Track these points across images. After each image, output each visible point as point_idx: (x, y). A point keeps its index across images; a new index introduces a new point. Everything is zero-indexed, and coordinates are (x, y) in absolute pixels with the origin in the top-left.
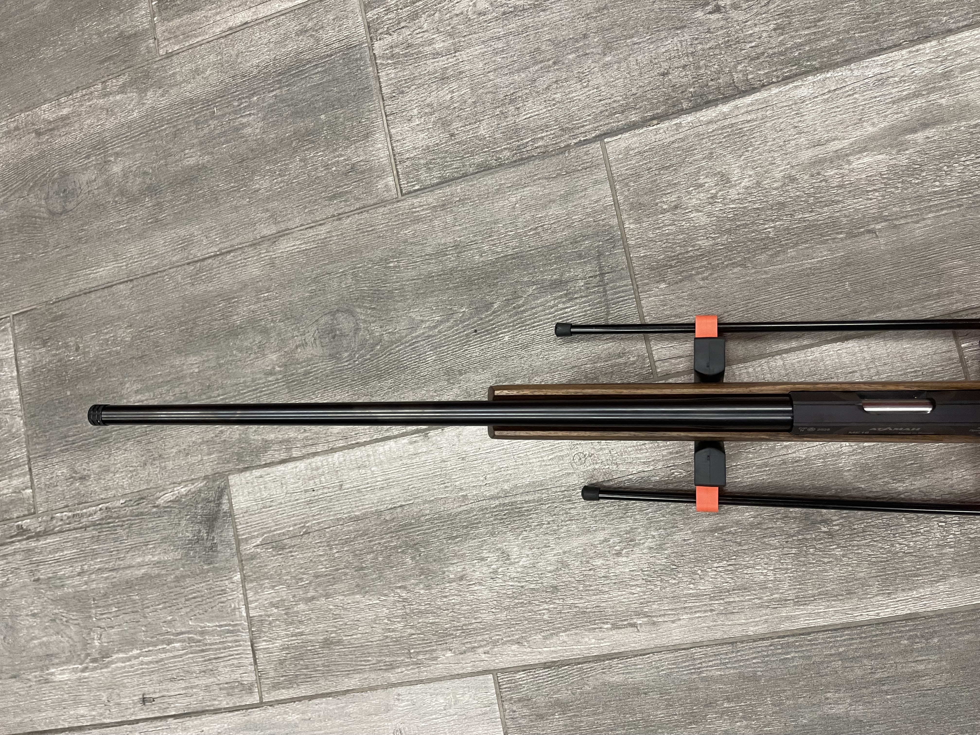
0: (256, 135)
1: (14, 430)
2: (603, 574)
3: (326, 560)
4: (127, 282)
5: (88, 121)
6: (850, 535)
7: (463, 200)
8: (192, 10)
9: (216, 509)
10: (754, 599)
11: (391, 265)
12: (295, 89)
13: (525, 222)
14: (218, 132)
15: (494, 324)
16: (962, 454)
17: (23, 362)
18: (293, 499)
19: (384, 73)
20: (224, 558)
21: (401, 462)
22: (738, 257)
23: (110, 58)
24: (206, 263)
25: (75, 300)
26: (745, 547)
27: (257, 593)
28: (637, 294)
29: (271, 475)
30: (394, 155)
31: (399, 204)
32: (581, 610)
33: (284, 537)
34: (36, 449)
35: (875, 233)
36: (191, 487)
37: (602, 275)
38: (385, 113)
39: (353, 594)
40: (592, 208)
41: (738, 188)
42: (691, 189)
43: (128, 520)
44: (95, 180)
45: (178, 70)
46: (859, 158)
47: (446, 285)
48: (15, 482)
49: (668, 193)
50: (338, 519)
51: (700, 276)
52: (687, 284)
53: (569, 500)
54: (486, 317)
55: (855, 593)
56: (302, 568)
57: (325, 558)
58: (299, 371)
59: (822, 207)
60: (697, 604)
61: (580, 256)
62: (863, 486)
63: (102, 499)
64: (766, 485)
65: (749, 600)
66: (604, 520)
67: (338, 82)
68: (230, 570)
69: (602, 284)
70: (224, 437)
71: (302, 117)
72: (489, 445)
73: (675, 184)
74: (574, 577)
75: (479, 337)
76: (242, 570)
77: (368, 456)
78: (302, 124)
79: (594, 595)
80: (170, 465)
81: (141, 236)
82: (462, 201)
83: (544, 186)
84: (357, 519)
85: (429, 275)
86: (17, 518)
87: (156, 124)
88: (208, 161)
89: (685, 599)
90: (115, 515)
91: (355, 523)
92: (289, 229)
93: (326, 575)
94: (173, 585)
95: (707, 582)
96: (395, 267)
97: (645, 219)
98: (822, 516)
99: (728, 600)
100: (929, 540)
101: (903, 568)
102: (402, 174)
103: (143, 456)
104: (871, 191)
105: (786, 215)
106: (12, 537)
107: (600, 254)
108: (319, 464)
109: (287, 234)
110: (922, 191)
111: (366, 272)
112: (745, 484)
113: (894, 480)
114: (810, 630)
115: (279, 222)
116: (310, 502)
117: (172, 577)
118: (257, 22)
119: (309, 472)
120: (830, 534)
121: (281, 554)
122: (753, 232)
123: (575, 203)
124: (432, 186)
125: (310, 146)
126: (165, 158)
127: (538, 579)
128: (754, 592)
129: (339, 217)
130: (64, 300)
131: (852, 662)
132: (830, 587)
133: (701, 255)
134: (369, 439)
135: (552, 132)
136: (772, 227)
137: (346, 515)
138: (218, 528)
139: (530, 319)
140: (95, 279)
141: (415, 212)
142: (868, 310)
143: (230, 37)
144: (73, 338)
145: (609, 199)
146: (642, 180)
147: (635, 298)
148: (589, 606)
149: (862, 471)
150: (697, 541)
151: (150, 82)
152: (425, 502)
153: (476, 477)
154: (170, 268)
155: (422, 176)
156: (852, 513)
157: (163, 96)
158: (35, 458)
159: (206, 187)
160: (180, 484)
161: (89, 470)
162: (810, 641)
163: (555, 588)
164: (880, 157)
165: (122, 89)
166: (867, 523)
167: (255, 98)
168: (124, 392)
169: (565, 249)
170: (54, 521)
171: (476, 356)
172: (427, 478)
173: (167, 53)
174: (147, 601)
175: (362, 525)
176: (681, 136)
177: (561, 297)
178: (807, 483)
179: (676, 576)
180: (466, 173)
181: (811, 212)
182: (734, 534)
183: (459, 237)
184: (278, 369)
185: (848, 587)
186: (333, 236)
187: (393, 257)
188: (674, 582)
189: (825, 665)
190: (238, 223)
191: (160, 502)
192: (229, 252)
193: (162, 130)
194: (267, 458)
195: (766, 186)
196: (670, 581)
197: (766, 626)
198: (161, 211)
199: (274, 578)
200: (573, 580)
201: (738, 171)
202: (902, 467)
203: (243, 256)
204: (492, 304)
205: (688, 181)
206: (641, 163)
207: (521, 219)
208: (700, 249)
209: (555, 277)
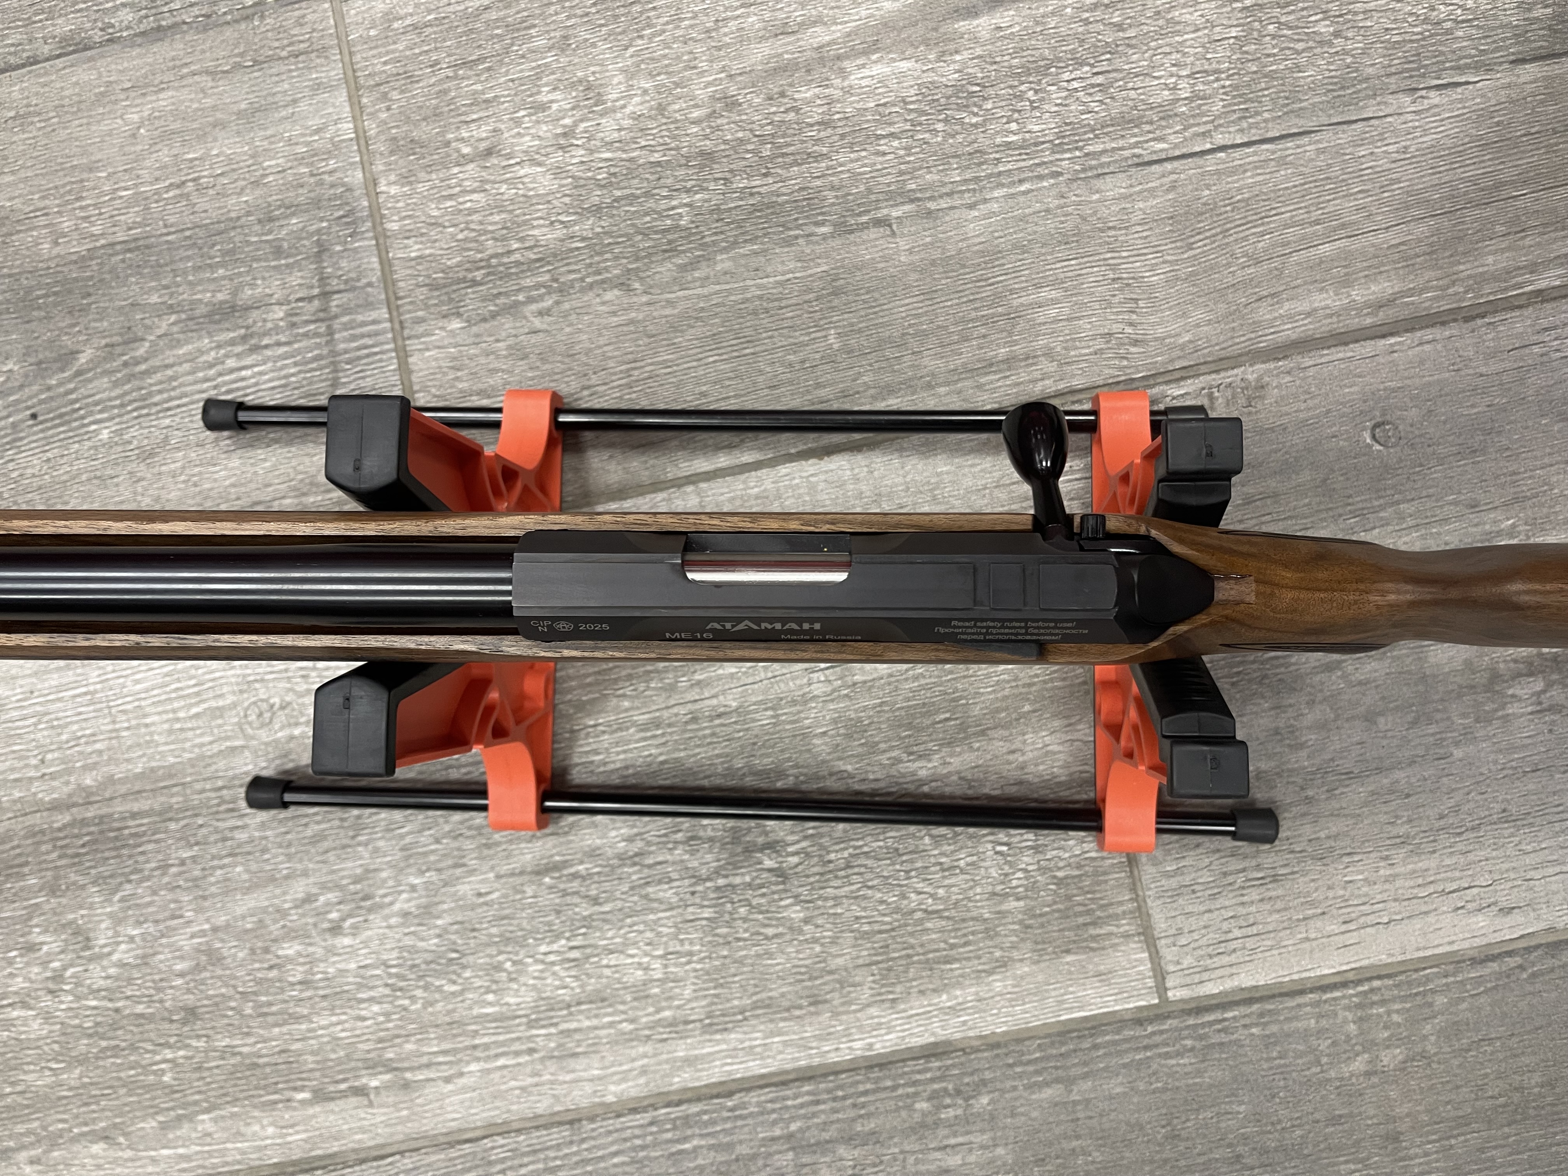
2: (299, 977)
6: (822, 874)
10: (620, 1022)
13: (158, 169)
15: (76, 401)
16: (1044, 698)
22: (615, 267)
26: (607, 908)
28: (400, 343)
32: (248, 1061)
35: (890, 226)
37: (326, 295)
40: (307, 144)
41: (619, 115)
42: (522, 113)
46: (863, 66)
49: (473, 121)
51: (534, 307)
52: (507, 324)
53: (232, 810)
54: (61, 384)
55: (826, 1001)
59: (786, 166)
60: (501, 1038)
61: (278, 252)
62: (849, 768)
64: (655, 767)
65: (611, 1025)
66: (307, 852)
69: (325, 316)
72: (54, 683)
73: (486, 101)
74: (235, 987)
75: (42, 431)
79: (277, 1025)
82: (22, 119)
83: (203, 91)
89: (473, 1027)
95: (523, 988)
97: (422, 175)
98: (766, 834)
99: (564, 1026)
100: (976, 883)
101: (922, 945)
104: (884, 137)
105: (716, 180)
107: (322, 250)
110: (983, 141)
112: (612, 767)
113: (911, 754)
114: (733, 1087)
120: (780, 873)
122: (646, 214)
123: (269, 133)
127: (152, 992)
128: (621, 1007)
131: (815, 1152)
132: (777, 989)
133: (536, 261)
136: (686, 205)
139: (160, 392)
142: (872, 391)
145: (346, 126)
146: (417, 89)
147: (396, 350)
148: (264, 1051)
149: (849, 736)
150: (505, 896)
153: (20, 758)
156: (825, 827)
162: (731, 1110)
163: (191, 1013)
164: (904, 65)
166: (855, 848)
169: (246, 235)
171: (34, 476)
177: (232, 342)
178: (739, 763)
179: (459, 975)
180: (34, 56)
181: (765, 175)
182: (584, 878)
185: (811, 988)
188: (454, 988)
189: (760, 1163)
195: (678, 116)
196: (446, 988)
197: (642, 1081)
200: (231, 992)
201: (621, 78)
202: (928, 727)
204: (74, 353)
205: (516, 95)
206: (417, 51)
207: (148, 163)
208: (535, 246)
209: (220, 297)
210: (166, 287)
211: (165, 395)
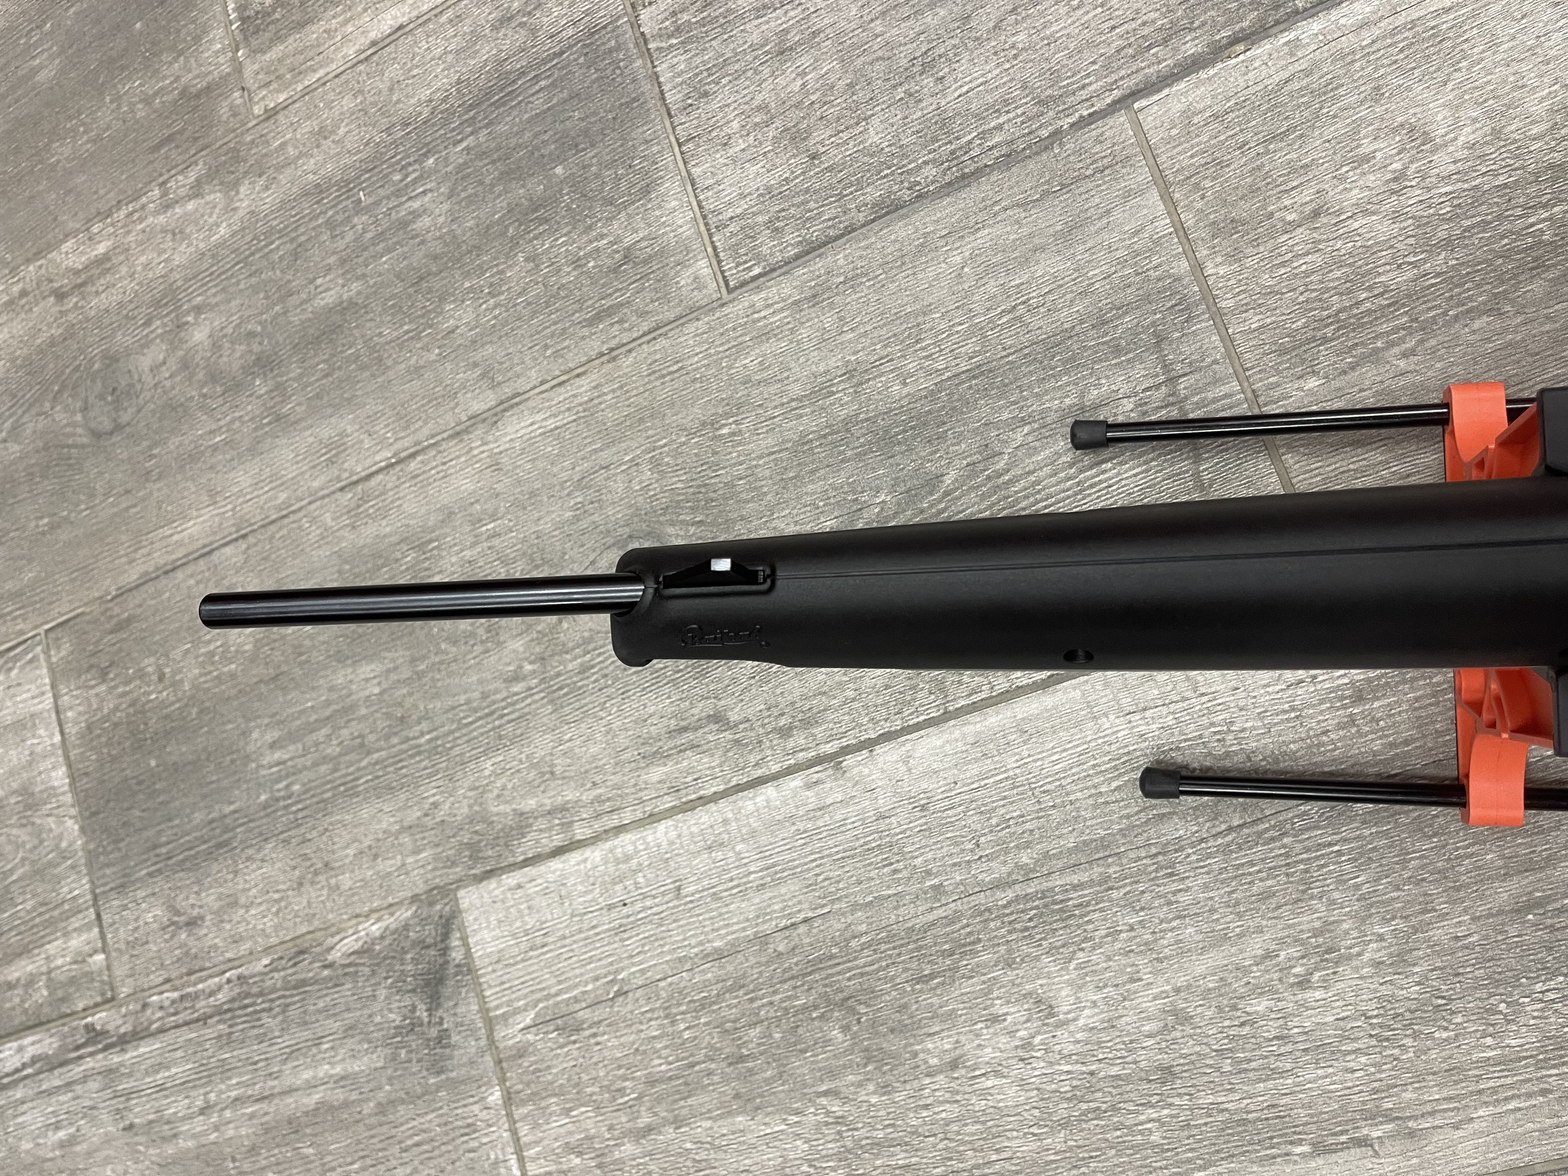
0: (440, 229)
1: (64, 844)
2: (1274, 1033)
3: (666, 1047)
4: (236, 540)
5: (143, 259)
7: (852, 279)
8: (301, 25)
9: (440, 961)
11: (725, 431)
12: (502, 128)
13: (988, 300)
14: (369, 235)
17: (70, 714)
18: (585, 926)
19: (664, 66)
20: (465, 1059)
21: (794, 828)
22: (1479, 295)
23: (170, 139)
24: (373, 482)
25: (150, 588)
27: (536, 1126)
29: (539, 881)
30: (704, 217)
31: (726, 310)
33: (577, 1007)
34: (104, 876)
36: (390, 921)
37: (1172, 381)
38: (677, 140)
39: (730, 1113)
40: (1128, 247)
42: (1345, 169)
43: (279, 998)
44: (164, 363)
45: (288, 136)
47: (840, 453)
48: (76, 942)
49: (1294, 188)
50: (679, 959)
51: (1396, 350)
54: (931, 506)
56: (620, 1067)
57: (665, 1042)
58: (570, 667)
61: (1117, 350)
63: (230, 960)
66: (1257, 910)
67: (581, 101)
68: (479, 1082)
69: (1175, 400)
70: (440, 815)
71: (519, 178)
72: (975, 772)
73: (1305, 166)
74: (1208, 1045)
76: (503, 1080)
77: (725, 821)
78: (521, 191)
79: (1260, 1080)
80: (346, 880)
81: (254, 451)
82: (851, 281)
83: (1017, 222)
84: (719, 955)
85: (803, 440)
86: (84, 1010)
87: (260, 241)
88: (359, 293)
89: (1476, 1072)
90: (255, 990)
91: (717, 963)
92: (519, 394)
93: (670, 1078)
94: (373, 1120)
95: (1524, 1029)
96: (733, 434)
97: (1250, 251)
102: (724, 251)
103: (294, 868)
106: (78, 1048)
107: (1160, 340)
108: (630, 848)
109: (517, 404)
111: (677, 454)
115: (499, 384)
116: (621, 930)
117: (372, 1105)
118: (420, 21)
119: (611, 868)
121: (575, 1042)
122: (1503, 237)
123: (1088, 246)
124: (786, 264)
125: (541, 229)
126: (282, 300)
127: (1124, 1054)
129: (611, 355)
130: (130, 590)
133: (1389, 305)
134: (722, 787)
135: (1019, 111)
137: (696, 950)
138: (449, 998)
139: (1026, 497)
140: (180, 544)
141: (759, 320)
143: (375, 58)
144: (152, 660)
145: (1163, 223)
146: (1229, 172)
148: (1252, 1107)
150: (1486, 937)
151: (243, 166)
152: (855, 907)
153: (956, 844)
154: (310, 503)
155: (765, 248)
157: (267, 188)
158: (104, 893)
159: (360, 341)
160: (367, 916)
161: (201, 907)
163: (1168, 1072)
165: (196, 191)
167: (431, 161)
168: (251, 748)
169: (1083, 341)
170: (149, 1012)
172: (853, 857)
173: (266, 111)
174: (329, 1158)
175: (730, 968)
176: (1304, 64)
179: (1450, 1022)
180: (851, 225)
183: (855, 353)
184: (528, 667)
186: (605, 394)
187: (727, 415)
188: (1445, 1035)
190: (423, 398)
191: (335, 956)
192: (413, 456)
193: (271, 251)
194: (526, 847)
195: (1516, 136)
196: (1437, 1035)
198: (286, 398)
199: (569, 1093)
200: (1205, 1049)
201: (1446, 113)
203: (439, 459)
204: (939, 477)
205: (1334, 153)
206: (1222, 138)
207: (976, 298)
208: (1385, 292)
209: (1068, 401)
210: (1015, 403)
211: (1032, 499)
